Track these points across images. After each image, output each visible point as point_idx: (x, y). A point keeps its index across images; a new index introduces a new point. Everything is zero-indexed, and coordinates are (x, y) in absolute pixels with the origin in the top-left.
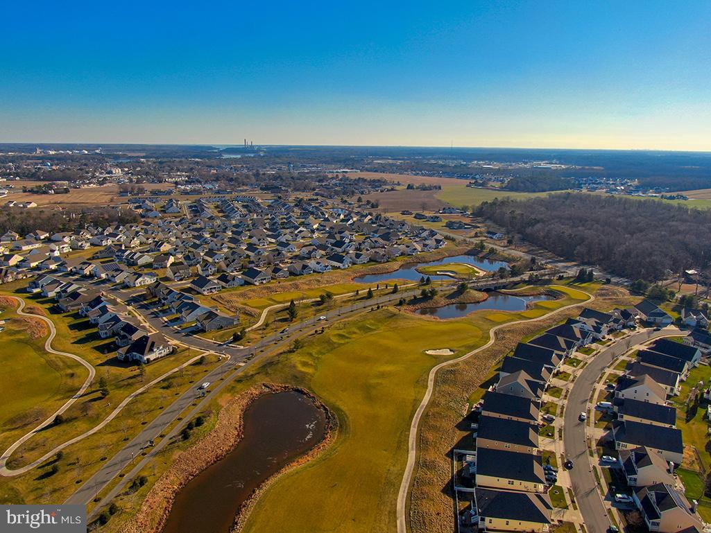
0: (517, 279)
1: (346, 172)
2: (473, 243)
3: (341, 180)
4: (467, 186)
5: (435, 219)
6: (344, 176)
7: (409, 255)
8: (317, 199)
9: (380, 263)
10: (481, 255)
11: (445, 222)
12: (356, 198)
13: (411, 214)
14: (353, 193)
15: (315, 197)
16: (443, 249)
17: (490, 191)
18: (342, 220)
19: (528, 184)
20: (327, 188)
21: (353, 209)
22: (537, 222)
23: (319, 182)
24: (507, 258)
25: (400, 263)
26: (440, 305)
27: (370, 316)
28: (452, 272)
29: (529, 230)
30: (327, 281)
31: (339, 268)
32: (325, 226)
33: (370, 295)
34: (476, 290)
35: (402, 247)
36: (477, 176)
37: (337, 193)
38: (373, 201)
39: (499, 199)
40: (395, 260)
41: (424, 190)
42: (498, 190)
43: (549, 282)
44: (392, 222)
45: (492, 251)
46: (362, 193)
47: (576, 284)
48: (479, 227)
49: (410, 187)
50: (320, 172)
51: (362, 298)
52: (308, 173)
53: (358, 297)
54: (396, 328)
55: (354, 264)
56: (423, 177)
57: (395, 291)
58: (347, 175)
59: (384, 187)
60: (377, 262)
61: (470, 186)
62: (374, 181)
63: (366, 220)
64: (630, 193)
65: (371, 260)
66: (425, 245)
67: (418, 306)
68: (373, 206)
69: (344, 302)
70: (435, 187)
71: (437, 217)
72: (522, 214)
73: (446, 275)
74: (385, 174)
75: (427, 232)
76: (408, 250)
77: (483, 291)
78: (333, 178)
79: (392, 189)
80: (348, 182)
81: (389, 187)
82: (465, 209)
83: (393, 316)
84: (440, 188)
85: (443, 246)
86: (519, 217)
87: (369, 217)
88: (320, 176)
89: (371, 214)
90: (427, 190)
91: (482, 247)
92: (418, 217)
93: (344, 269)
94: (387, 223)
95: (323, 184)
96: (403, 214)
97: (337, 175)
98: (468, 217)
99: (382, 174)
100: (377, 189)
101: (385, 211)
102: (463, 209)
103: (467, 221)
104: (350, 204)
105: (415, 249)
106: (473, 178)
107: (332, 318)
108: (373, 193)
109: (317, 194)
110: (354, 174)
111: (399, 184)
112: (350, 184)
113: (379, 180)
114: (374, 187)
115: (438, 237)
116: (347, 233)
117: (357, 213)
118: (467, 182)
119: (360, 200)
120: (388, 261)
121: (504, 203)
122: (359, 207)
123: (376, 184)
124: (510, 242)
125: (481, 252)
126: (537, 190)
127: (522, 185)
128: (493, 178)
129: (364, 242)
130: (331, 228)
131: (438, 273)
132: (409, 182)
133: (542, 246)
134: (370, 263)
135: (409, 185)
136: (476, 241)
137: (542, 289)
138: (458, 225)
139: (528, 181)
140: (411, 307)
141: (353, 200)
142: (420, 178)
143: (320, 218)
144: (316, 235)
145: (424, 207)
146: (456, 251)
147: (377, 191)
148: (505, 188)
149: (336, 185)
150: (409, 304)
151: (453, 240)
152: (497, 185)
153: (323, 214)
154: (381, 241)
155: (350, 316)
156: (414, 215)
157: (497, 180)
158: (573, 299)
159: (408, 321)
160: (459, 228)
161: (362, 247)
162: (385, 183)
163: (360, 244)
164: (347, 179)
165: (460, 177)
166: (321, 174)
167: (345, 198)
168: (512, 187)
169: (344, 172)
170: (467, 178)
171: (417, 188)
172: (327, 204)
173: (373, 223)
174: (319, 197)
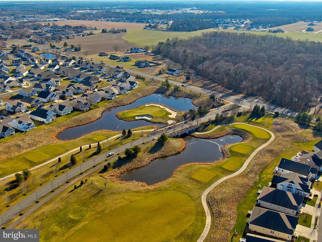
0: (204, 119)
1: (56, 21)
2: (159, 81)
3: (52, 27)
4: (144, 28)
5: (126, 59)
6: (54, 24)
7: (109, 99)
8: (31, 46)
9: (82, 111)
10: (168, 93)
11: (133, 61)
12: (62, 43)
13: (106, 55)
14: (60, 39)
15: (29, 44)
16: (136, 89)
17: (161, 32)
18: (50, 66)
19: (186, 26)
20: (40, 35)
21: (60, 53)
22: (205, 59)
23: (34, 29)
24: (189, 95)
25: (101, 109)
26: (144, 163)
27: (73, 198)
28: (148, 116)
29: (200, 67)
30: (29, 144)
31: (43, 123)
32: (33, 74)
33: (73, 161)
34: (174, 137)
35: (102, 93)
36: (150, 21)
37: (47, 39)
38: (76, 45)
39: (171, 39)
40: (96, 107)
41: (114, 33)
42: (166, 31)
43: (231, 120)
44: (92, 65)
45: (177, 89)
46: (68, 38)
47: (254, 120)
48: (160, 65)
49: (104, 31)
50: (37, 21)
51: (65, 167)
52: (26, 22)
53: (61, 165)
54: (103, 211)
55: (58, 116)
56: (113, 23)
57: (99, 150)
58: (56, 23)
59: (85, 32)
60: (80, 111)
61: (146, 28)
62: (77, 27)
63: (71, 64)
64: (249, 29)
65: (75, 110)
66: (122, 89)
67: (124, 168)
68: (76, 50)
69: (45, 176)
70: (122, 31)
71: (128, 58)
72: (192, 53)
73: (143, 119)
74: (85, 21)
75: (121, 73)
76: (107, 96)
77: (180, 138)
78: (45, 26)
79: (91, 34)
80: (57, 29)
81: (88, 32)
82: (146, 49)
83: (98, 193)
84: (125, 31)
85: (137, 87)
86: (190, 55)
87: (73, 61)
88: (35, 25)
89: (74, 58)
90: (117, 33)
91: (168, 86)
92: (113, 58)
93: (49, 124)
94: (88, 66)
95: (37, 31)
96: (100, 55)
97: (49, 24)
98: (150, 55)
99: (83, 21)
100: (79, 34)
101: (86, 54)
102: (145, 49)
103: (150, 59)
104: (58, 48)
105: (113, 94)
106: (147, 22)
107: (29, 207)
108: (76, 38)
109: (31, 41)
110: (62, 22)
111: (95, 29)
112: (58, 31)
113: (81, 27)
114: (77, 32)
115: (132, 79)
116: (53, 80)
117: (63, 58)
118: (144, 25)
119: (65, 45)
120: (90, 109)
121: (175, 43)
122: (66, 51)
123: (79, 30)
124: (188, 79)
125: (167, 89)
126: (191, 30)
127: (181, 26)
128: (160, 22)
129: (67, 90)
130: (39, 75)
131: (136, 118)
132: (103, 27)
133: (213, 80)
134: (73, 114)
135: (103, 30)
136: (162, 79)
137: (228, 129)
138: (144, 64)
139: (185, 23)
140: (117, 171)
141: (60, 45)
142: (110, 23)
143: (31, 64)
144: (25, 84)
145: (116, 49)
146: (147, 91)
147: (80, 35)
148: (170, 29)
149: (47, 32)
150: (114, 167)
151: (143, 79)
152: (165, 26)
153: (33, 60)
154: (83, 87)
155: (51, 201)
156: (109, 57)
157: (163, 23)
158: (258, 139)
159: (116, 197)
160: (146, 66)
161: (66, 95)
162: (85, 28)
163: (64, 92)
164: (57, 26)
165: (138, 22)
166: (36, 23)
167: (54, 43)
168: (175, 28)
169: (54, 20)
170: (143, 22)
171: (110, 32)
172: (38, 50)
173: (76, 66)
174: (32, 43)
